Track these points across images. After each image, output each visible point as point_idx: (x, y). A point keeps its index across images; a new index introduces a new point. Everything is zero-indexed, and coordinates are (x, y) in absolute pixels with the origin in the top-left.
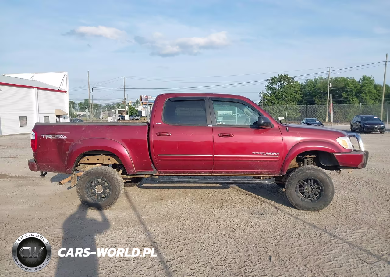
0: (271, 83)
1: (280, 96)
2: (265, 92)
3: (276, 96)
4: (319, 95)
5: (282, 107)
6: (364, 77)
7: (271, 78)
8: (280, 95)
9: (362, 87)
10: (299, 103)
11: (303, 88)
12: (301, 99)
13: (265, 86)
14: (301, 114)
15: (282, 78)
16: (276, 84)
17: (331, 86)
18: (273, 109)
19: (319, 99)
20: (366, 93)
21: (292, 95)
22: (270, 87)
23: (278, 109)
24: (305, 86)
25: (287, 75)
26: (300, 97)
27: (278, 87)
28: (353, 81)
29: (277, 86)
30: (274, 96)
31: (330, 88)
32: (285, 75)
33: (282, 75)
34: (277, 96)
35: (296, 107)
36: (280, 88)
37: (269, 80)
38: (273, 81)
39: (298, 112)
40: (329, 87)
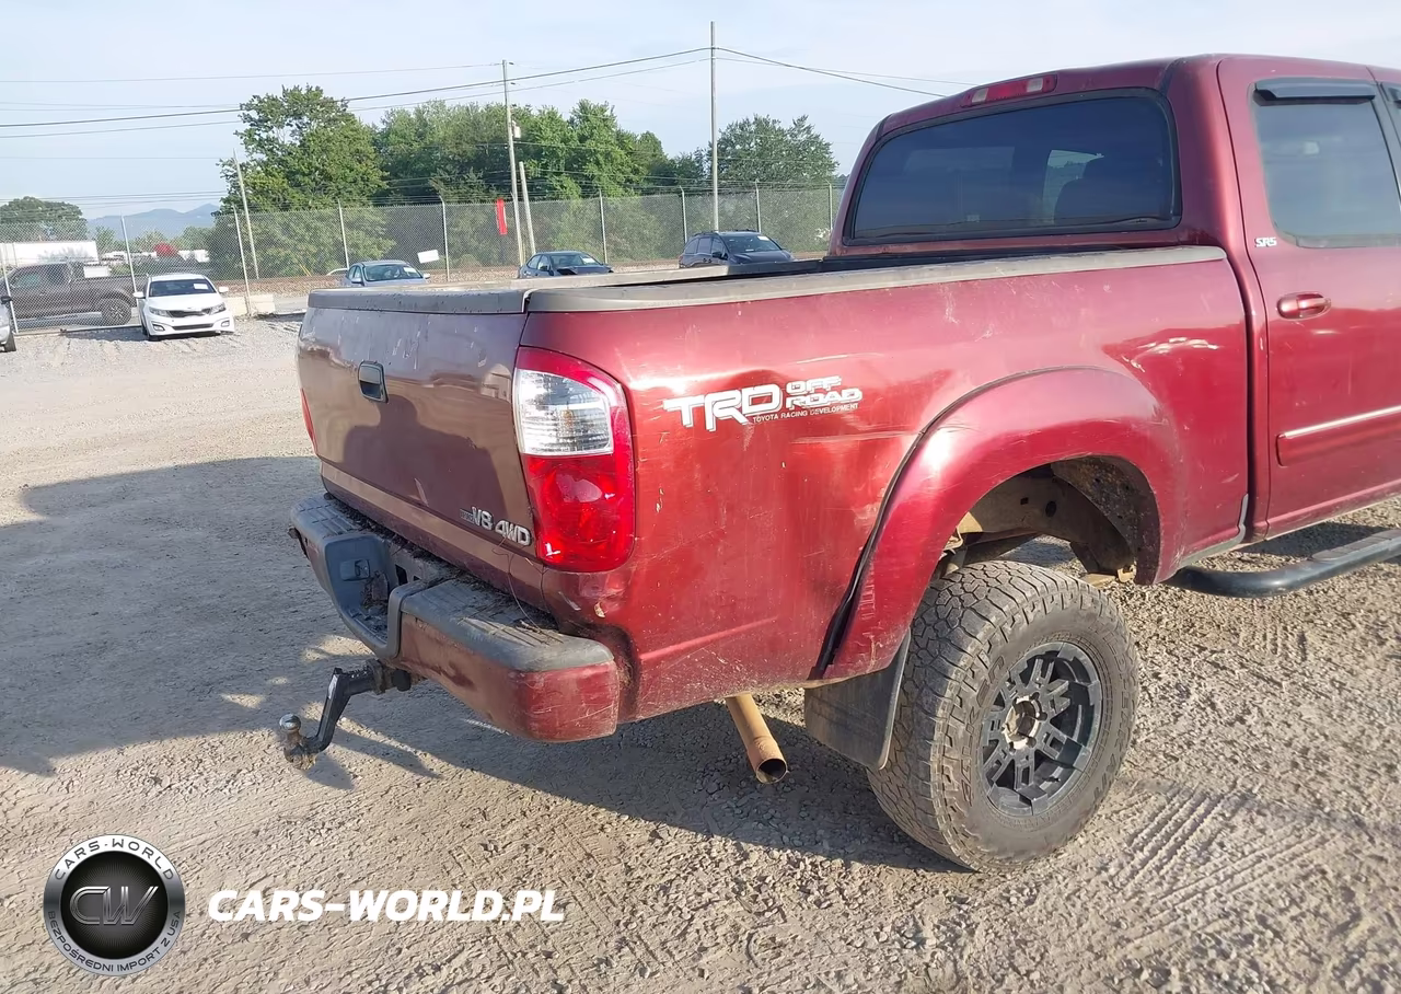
0: (260, 120)
1: (304, 174)
2: (242, 157)
3: (290, 176)
4: (447, 171)
5: (321, 219)
6: (583, 106)
7: (256, 102)
8: (307, 171)
9: (582, 139)
10: (380, 199)
11: (380, 141)
12: (385, 185)
13: (236, 133)
14: (393, 243)
15: (301, 104)
16: (281, 126)
17: (518, 134)
18: (286, 228)
19: (447, 183)
20: (597, 163)
21: (352, 170)
22: (257, 138)
23: (308, 228)
24: (386, 135)
25: (317, 88)
26: (383, 178)
27: (291, 139)
28: (552, 117)
29: (286, 135)
30: (282, 174)
31: (515, 139)
32: (309, 90)
33: (296, 88)
34: (294, 174)
35: (371, 214)
36: (298, 144)
37: (249, 107)
38: (266, 112)
39: (384, 237)
40: (511, 138)
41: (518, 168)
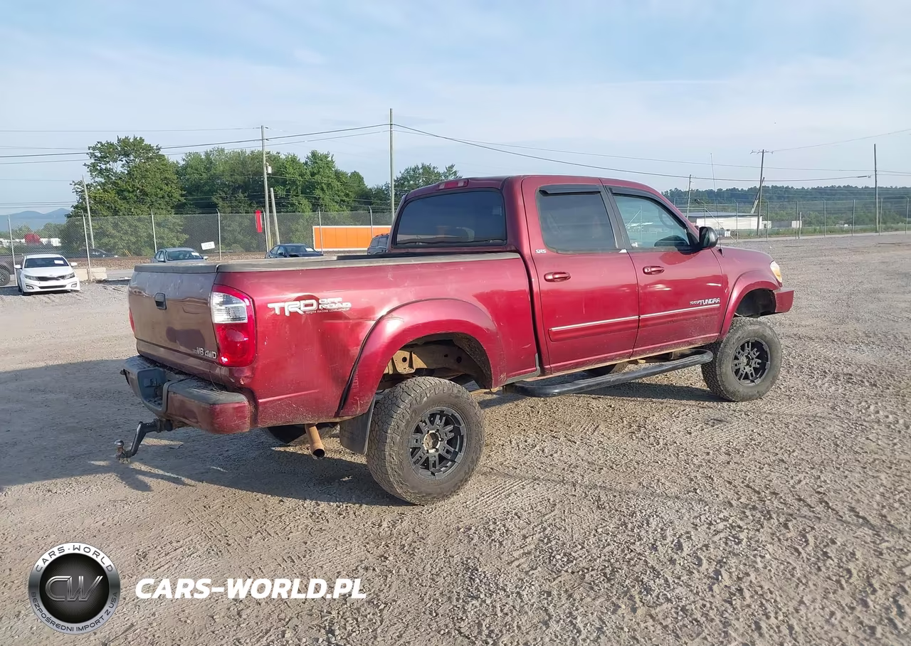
0: (101, 157)
1: (129, 192)
2: (88, 179)
3: (120, 192)
4: (224, 192)
5: (139, 220)
6: (314, 154)
7: (99, 145)
8: (131, 190)
9: (313, 174)
10: (179, 208)
11: (181, 172)
12: (183, 200)
13: (85, 165)
14: (187, 236)
15: (128, 148)
16: (115, 161)
17: (270, 171)
18: (116, 226)
19: (223, 199)
20: (322, 189)
21: (161, 190)
22: (99, 168)
23: (130, 226)
24: (185, 168)
25: (141, 138)
26: (182, 195)
27: (122, 169)
28: (294, 160)
29: (118, 167)
30: (114, 191)
31: (268, 174)
32: (135, 139)
33: (126, 138)
34: (123, 191)
35: (173, 218)
36: (126, 172)
37: (94, 148)
38: (105, 152)
39: (181, 233)
40: (265, 174)
41: (269, 192)
